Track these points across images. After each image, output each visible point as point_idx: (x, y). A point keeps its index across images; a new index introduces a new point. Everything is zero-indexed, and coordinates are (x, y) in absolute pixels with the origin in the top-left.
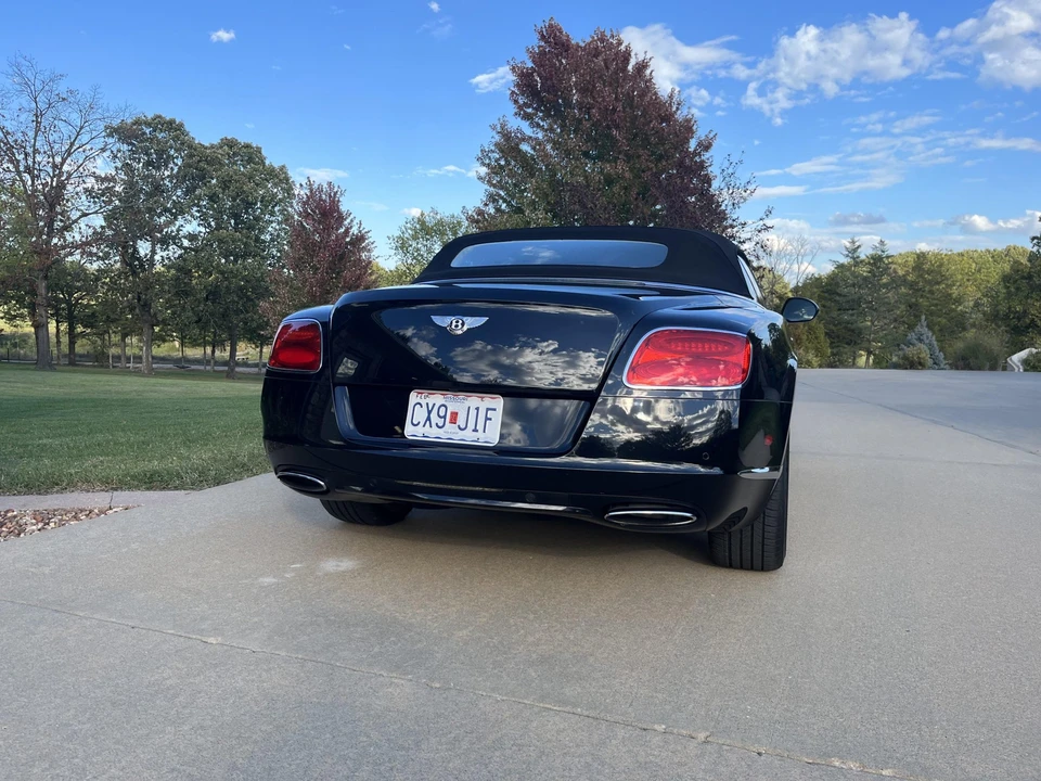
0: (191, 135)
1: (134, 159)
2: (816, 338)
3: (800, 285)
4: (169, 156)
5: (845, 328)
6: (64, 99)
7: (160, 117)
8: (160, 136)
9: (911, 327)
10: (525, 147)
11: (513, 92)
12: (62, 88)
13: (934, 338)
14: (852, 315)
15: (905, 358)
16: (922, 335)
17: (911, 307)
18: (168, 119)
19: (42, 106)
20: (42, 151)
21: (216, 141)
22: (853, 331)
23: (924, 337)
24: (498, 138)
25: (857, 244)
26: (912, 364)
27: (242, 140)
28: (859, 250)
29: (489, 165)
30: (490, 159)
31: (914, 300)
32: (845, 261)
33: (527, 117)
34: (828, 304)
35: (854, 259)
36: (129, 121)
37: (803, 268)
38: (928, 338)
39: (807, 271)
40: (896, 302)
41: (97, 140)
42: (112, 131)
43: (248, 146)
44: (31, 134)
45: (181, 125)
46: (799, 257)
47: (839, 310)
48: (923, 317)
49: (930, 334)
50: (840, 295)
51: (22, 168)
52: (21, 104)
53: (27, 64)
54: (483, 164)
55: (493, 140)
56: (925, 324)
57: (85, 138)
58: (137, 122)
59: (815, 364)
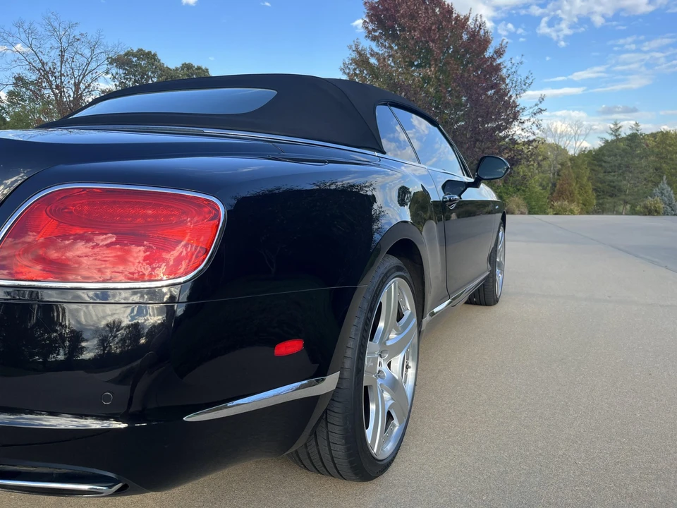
0: (162, 61)
1: (127, 79)
2: (586, 192)
3: (576, 155)
4: (148, 76)
5: (609, 185)
6: (78, 40)
7: (142, 50)
8: (143, 63)
9: (656, 184)
10: (373, 61)
11: (365, 21)
12: (76, 33)
13: (672, 192)
14: (614, 176)
15: (645, 207)
16: (663, 190)
17: (656, 170)
18: (147, 51)
19: (65, 45)
20: (65, 74)
21: (179, 65)
22: (614, 187)
23: (665, 192)
24: (354, 55)
25: (619, 126)
26: (650, 212)
27: (196, 64)
28: (620, 130)
29: (348, 73)
30: (349, 69)
31: (659, 165)
32: (610, 138)
33: (374, 39)
34: (597, 168)
35: (616, 136)
36: (123, 53)
37: (578, 144)
38: (667, 192)
39: (582, 145)
40: (646, 166)
41: (100, 67)
42: (112, 61)
43: (199, 68)
44: (59, 64)
45: (155, 55)
46: (576, 137)
47: (605, 172)
48: (665, 177)
49: (670, 189)
50: (605, 162)
51: (54, 86)
52: (52, 44)
53: (54, 17)
54: (344, 73)
55: (350, 56)
56: (665, 182)
57: (93, 65)
58: (127, 54)
59: (576, 212)
